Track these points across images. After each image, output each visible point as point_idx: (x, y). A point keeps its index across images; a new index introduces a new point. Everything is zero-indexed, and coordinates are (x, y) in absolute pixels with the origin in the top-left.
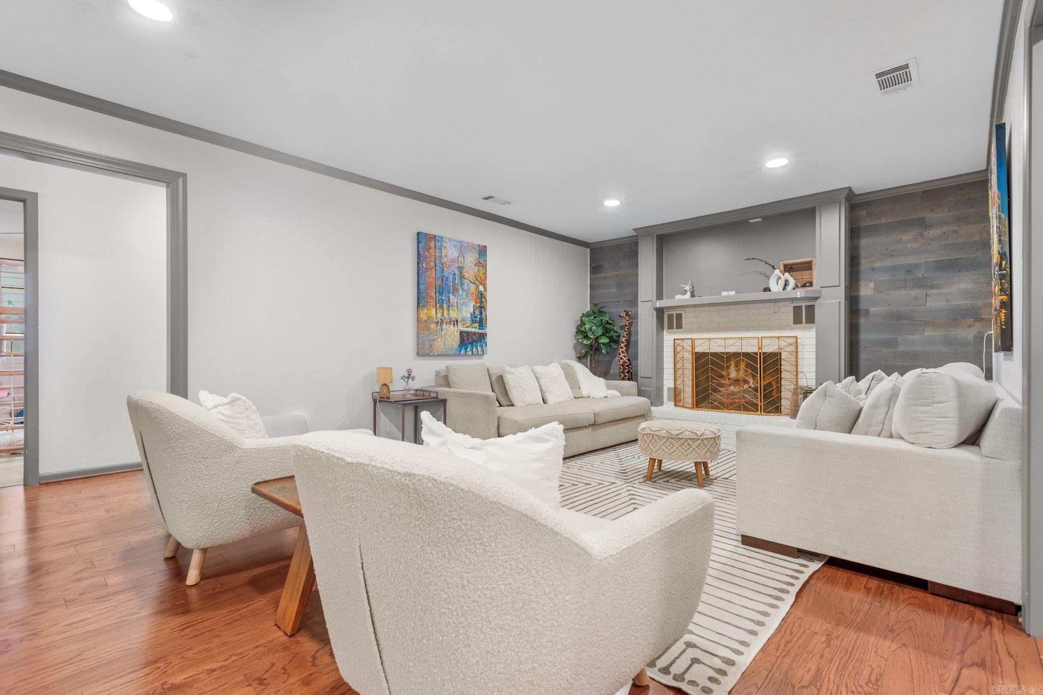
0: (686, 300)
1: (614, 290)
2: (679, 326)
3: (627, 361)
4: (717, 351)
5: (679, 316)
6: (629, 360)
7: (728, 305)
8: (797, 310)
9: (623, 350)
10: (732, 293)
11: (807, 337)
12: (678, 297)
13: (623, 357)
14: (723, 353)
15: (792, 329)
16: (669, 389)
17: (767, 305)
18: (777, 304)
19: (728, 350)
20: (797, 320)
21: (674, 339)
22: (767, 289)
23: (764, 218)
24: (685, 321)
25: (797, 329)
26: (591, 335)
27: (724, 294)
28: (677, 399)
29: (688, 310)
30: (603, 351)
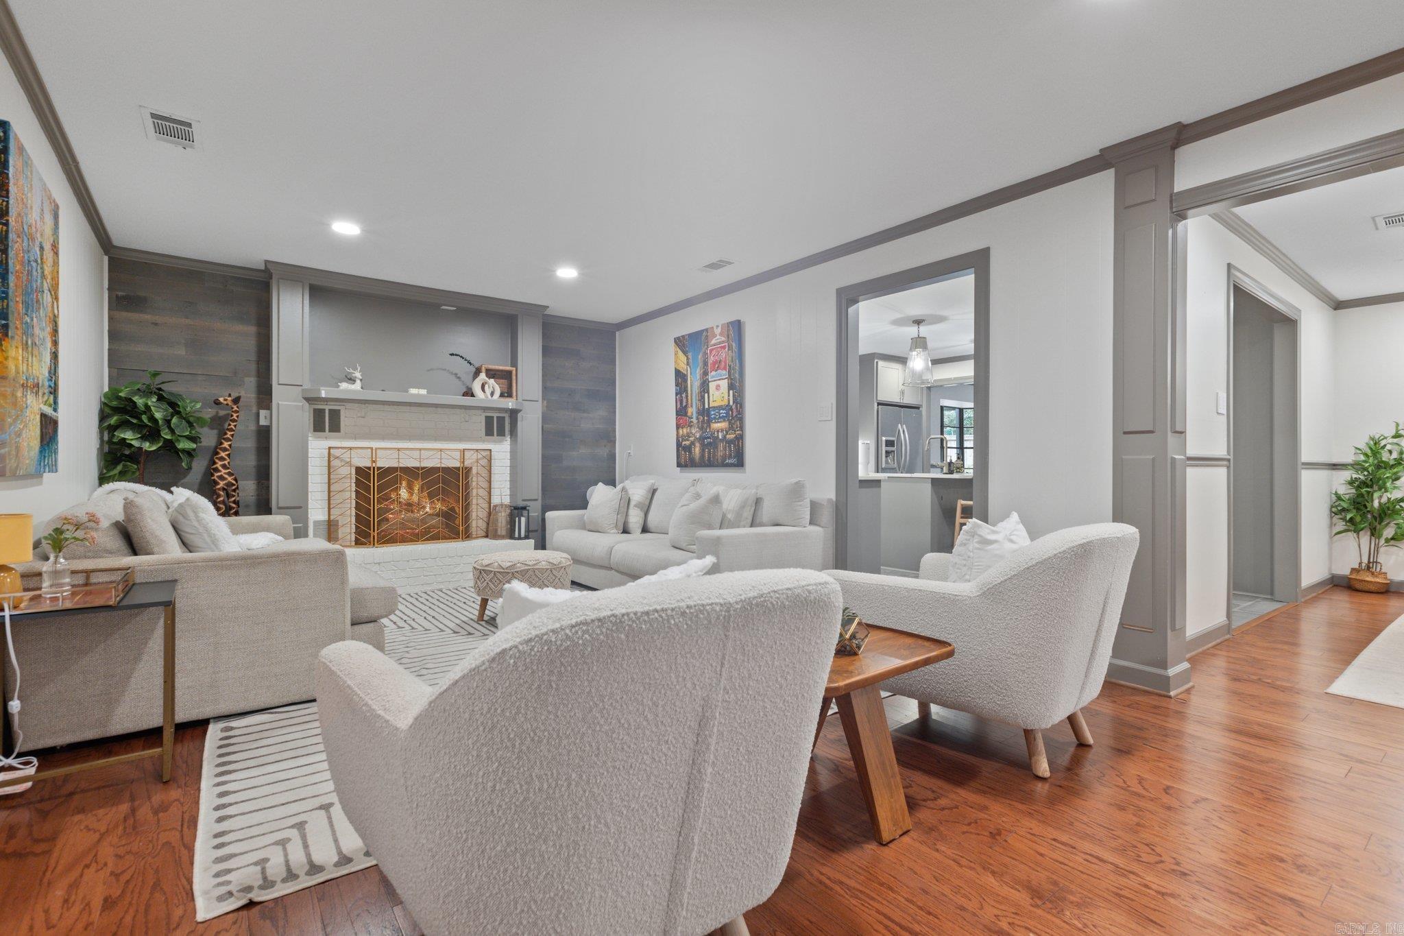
0: (355, 392)
1: (181, 351)
2: (335, 428)
3: (234, 482)
4: (409, 466)
5: (335, 415)
6: (236, 480)
7: (410, 406)
8: (489, 420)
9: (226, 462)
10: (424, 392)
11: (501, 450)
12: (344, 386)
13: (226, 476)
14: (418, 468)
15: (484, 441)
16: (316, 523)
17: (458, 411)
18: (468, 411)
19: (424, 465)
20: (489, 432)
21: (330, 448)
22: (469, 393)
23: (459, 308)
24: (344, 421)
25: (488, 441)
26: (166, 434)
27: (413, 391)
28: (332, 536)
29: (349, 405)
30: (183, 464)
